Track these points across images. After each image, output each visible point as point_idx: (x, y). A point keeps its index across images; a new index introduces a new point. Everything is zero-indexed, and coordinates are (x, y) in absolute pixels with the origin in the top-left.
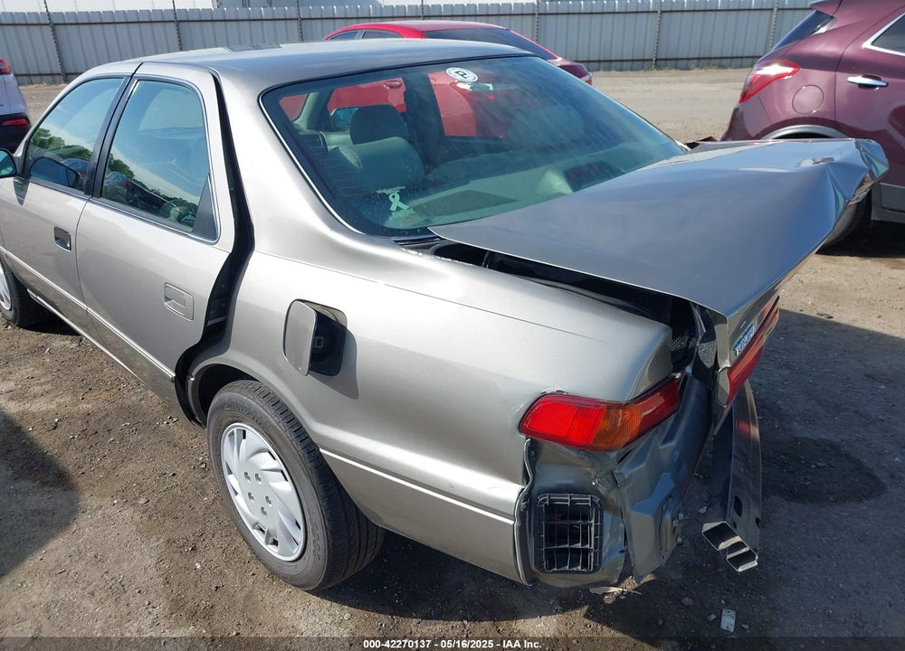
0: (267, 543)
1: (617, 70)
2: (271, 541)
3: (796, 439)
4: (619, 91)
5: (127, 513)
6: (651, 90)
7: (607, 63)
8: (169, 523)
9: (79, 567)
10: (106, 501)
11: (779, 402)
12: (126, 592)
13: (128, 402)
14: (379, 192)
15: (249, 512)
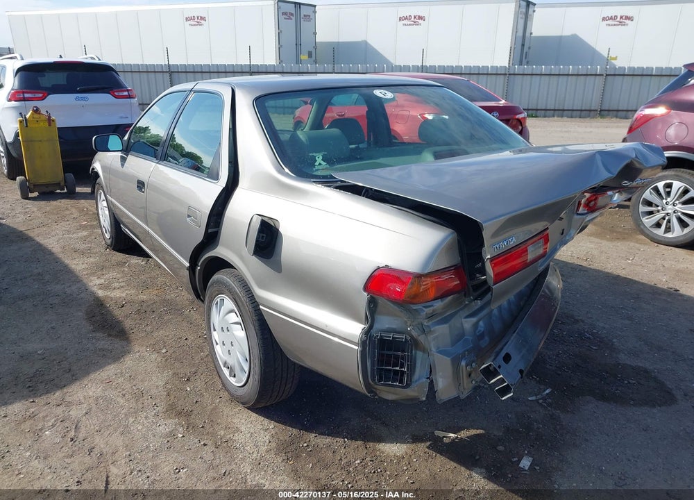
0: (230, 376)
1: (568, 117)
2: (233, 375)
3: (619, 364)
4: (565, 132)
5: (154, 356)
6: (591, 132)
7: (561, 112)
8: (177, 364)
9: (120, 380)
10: (143, 349)
11: (615, 340)
12: (143, 396)
13: (168, 297)
14: (311, 154)
15: (221, 354)
